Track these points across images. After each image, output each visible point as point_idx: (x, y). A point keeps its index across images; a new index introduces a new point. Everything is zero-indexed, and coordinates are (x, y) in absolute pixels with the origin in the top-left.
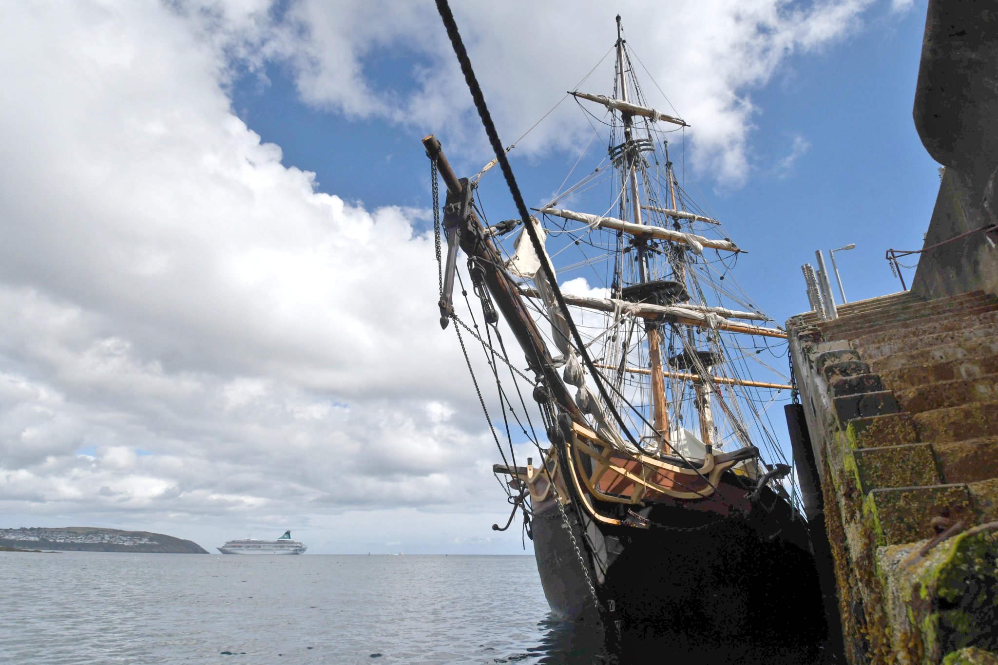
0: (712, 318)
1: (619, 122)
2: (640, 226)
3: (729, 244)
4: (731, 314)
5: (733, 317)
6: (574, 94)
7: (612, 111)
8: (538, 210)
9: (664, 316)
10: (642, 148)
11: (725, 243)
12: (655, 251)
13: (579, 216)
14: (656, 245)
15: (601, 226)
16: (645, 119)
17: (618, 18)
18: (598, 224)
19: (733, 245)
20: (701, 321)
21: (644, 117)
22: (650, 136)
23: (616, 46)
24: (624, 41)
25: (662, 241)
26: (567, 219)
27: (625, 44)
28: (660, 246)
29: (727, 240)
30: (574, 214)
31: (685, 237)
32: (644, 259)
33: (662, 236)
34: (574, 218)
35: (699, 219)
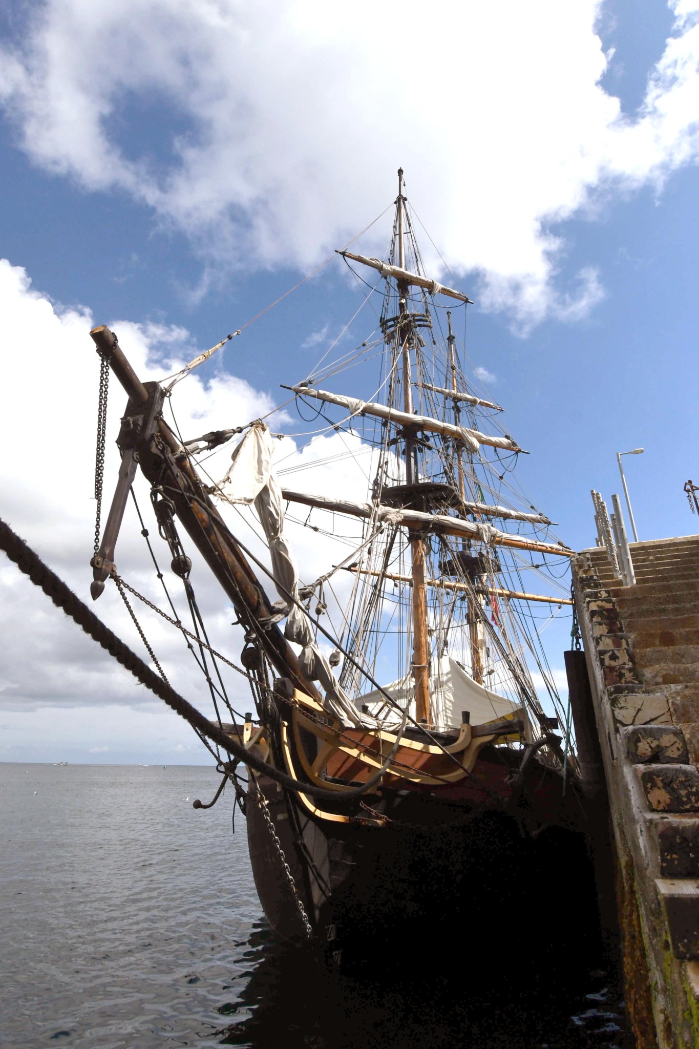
0: (486, 531)
1: (395, 292)
2: (410, 415)
3: (509, 443)
6: (343, 254)
7: (386, 278)
8: (290, 389)
9: (431, 526)
10: (417, 323)
11: (505, 441)
12: (425, 446)
13: (339, 400)
14: (427, 438)
15: (364, 412)
16: (423, 290)
17: (400, 172)
18: (361, 409)
19: (514, 444)
20: (473, 533)
21: (421, 287)
22: (427, 311)
23: (395, 203)
24: (405, 199)
25: (435, 434)
26: (324, 401)
27: (406, 202)
28: (432, 439)
29: (507, 437)
30: (332, 396)
31: (460, 431)
32: (412, 454)
33: (434, 428)
34: (333, 401)
35: (481, 404)
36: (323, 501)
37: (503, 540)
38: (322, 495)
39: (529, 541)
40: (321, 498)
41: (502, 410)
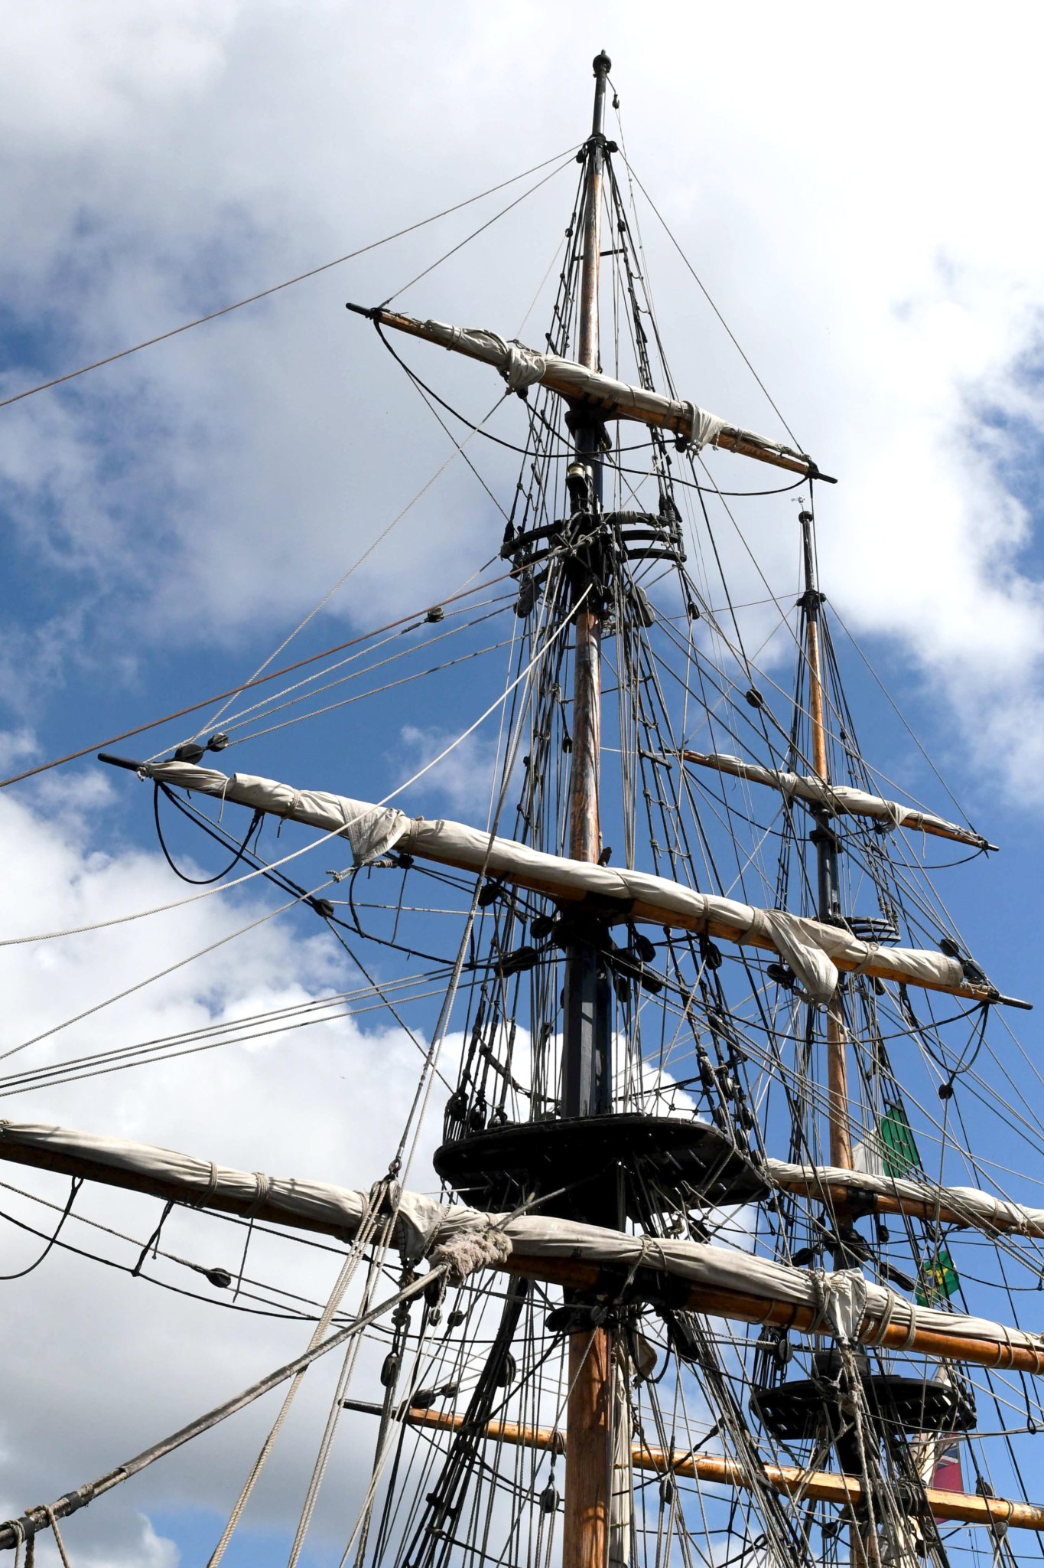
0: (844, 1298)
2: (589, 869)
3: (951, 970)
4: (1015, 1223)
5: (1019, 1232)
6: (376, 315)
7: (523, 394)
8: (133, 767)
9: (631, 1280)
10: (632, 545)
11: (934, 960)
12: (637, 976)
13: (309, 807)
14: (647, 950)
15: (408, 852)
16: (654, 436)
17: (602, 65)
18: (392, 841)
19: (971, 971)
20: (796, 1304)
21: (651, 426)
22: (666, 503)
23: (580, 158)
24: (613, 147)
25: (676, 933)
26: (260, 812)
27: (613, 155)
28: (661, 952)
29: (949, 948)
30: (287, 793)
31: (768, 924)
32: (588, 1009)
33: (671, 913)
34: (289, 812)
35: (912, 823)
36: (205, 1181)
37: (914, 1332)
38: (202, 1160)
39: (1016, 1336)
40: (197, 1170)
41: (985, 847)
